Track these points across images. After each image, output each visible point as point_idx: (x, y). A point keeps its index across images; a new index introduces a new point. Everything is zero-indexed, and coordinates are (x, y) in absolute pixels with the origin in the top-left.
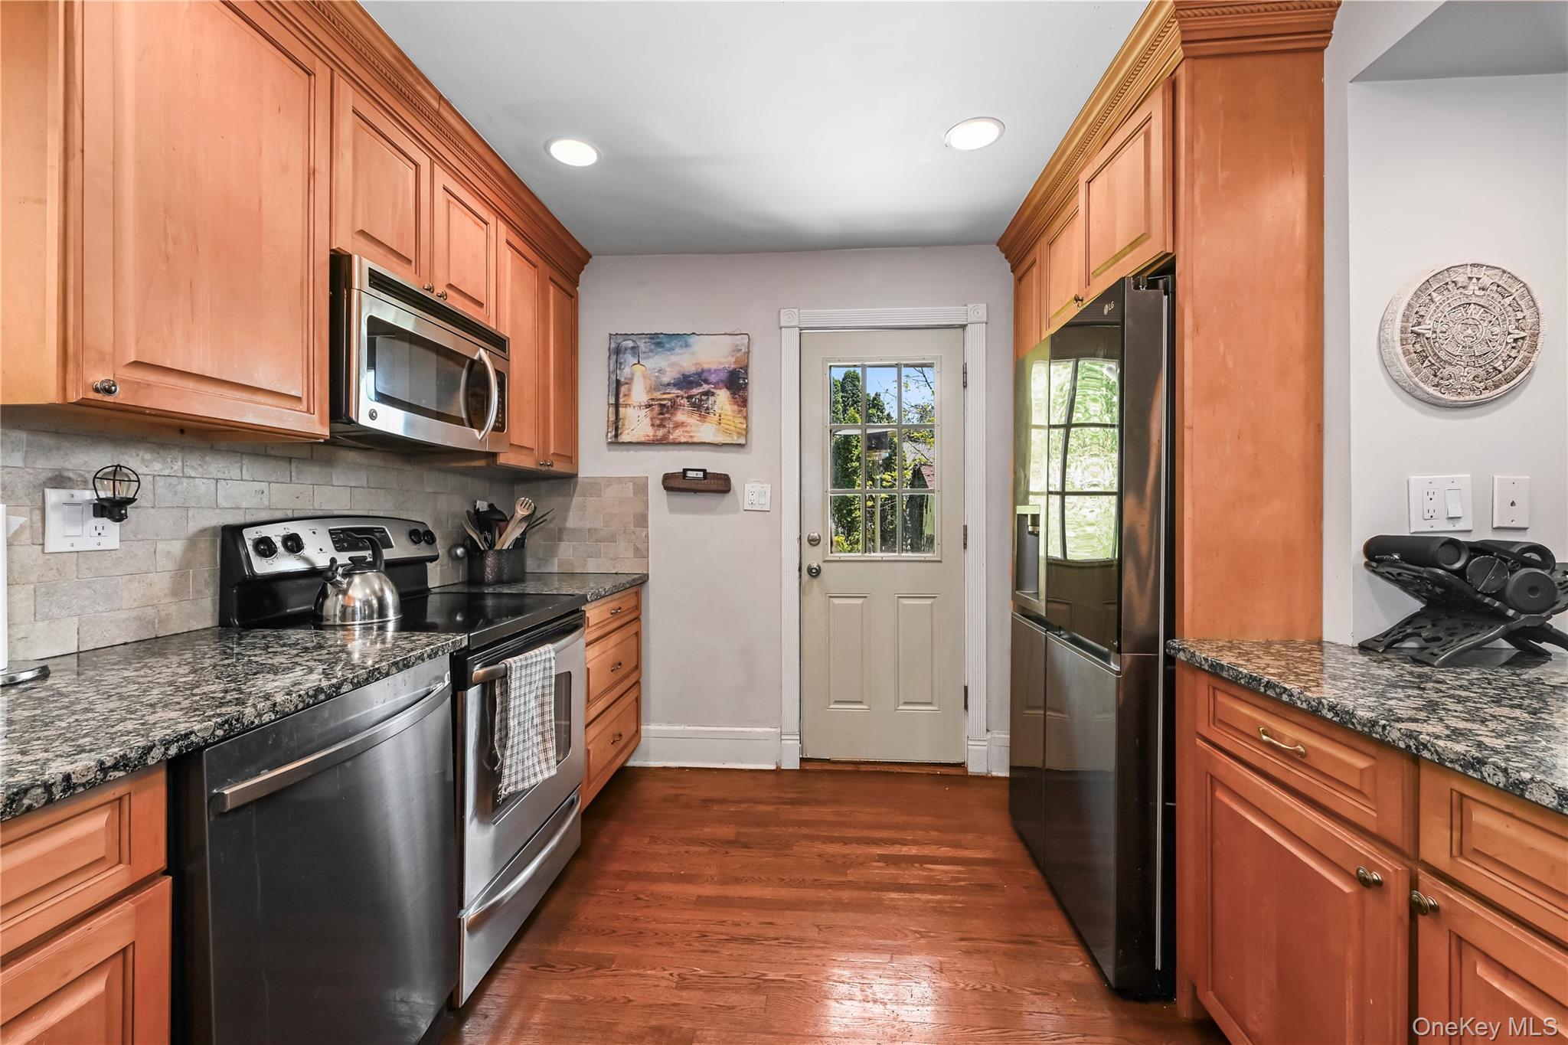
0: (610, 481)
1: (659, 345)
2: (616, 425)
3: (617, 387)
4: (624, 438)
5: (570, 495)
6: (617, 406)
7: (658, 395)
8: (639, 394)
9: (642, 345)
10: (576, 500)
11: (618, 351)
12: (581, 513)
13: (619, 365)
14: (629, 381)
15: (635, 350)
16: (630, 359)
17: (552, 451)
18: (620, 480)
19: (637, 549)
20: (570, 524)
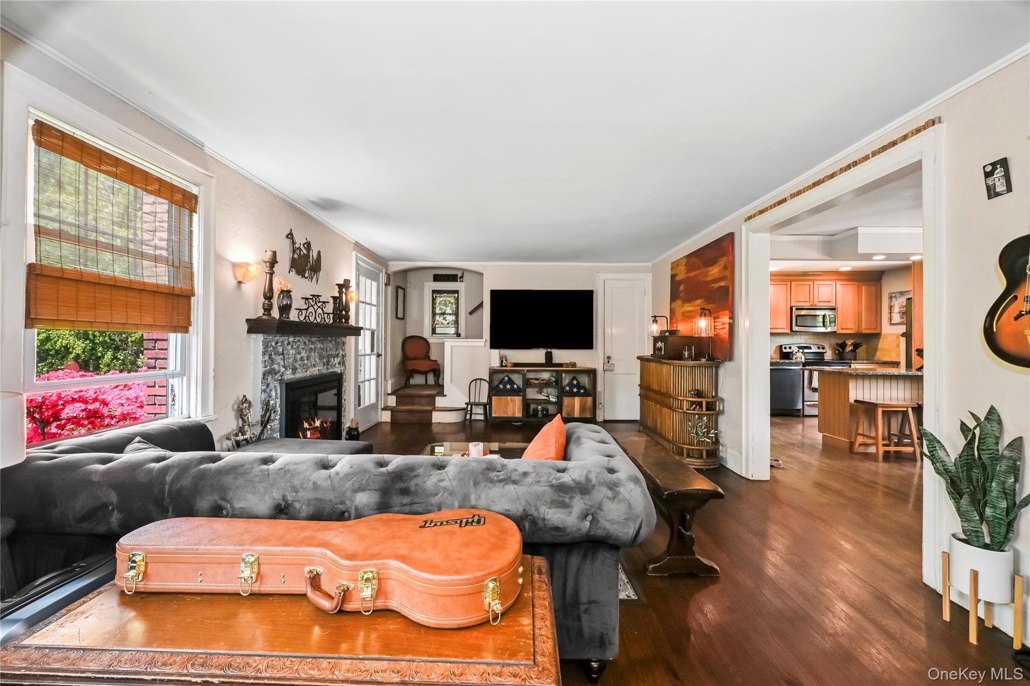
0: (890, 334)
1: (902, 294)
2: (891, 319)
3: (891, 307)
4: (892, 322)
5: (879, 339)
6: (891, 313)
7: (902, 309)
8: (896, 309)
9: (897, 295)
10: (881, 340)
11: (891, 298)
12: (882, 344)
13: (891, 301)
14: (894, 306)
15: (895, 297)
16: (894, 299)
17: (863, 327)
18: (892, 334)
19: (897, 355)
20: (880, 346)
